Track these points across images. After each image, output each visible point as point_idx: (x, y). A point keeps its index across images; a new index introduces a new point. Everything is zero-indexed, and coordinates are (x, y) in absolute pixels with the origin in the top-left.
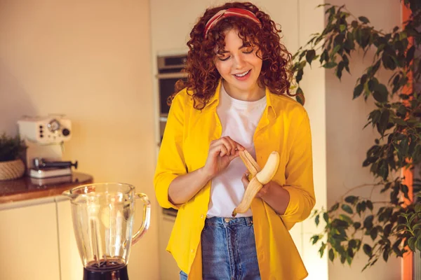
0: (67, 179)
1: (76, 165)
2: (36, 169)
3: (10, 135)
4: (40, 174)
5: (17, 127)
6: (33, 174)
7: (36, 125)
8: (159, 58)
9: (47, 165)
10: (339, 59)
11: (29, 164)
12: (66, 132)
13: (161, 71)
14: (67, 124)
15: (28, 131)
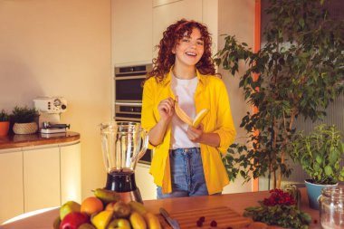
0: (64, 135)
1: (69, 127)
2: (44, 128)
3: (29, 108)
4: (48, 131)
5: (33, 103)
6: (43, 131)
7: (46, 102)
8: (116, 68)
9: (51, 126)
10: (232, 65)
11: (40, 126)
12: (64, 107)
13: (117, 76)
14: (64, 102)
15: (40, 105)
